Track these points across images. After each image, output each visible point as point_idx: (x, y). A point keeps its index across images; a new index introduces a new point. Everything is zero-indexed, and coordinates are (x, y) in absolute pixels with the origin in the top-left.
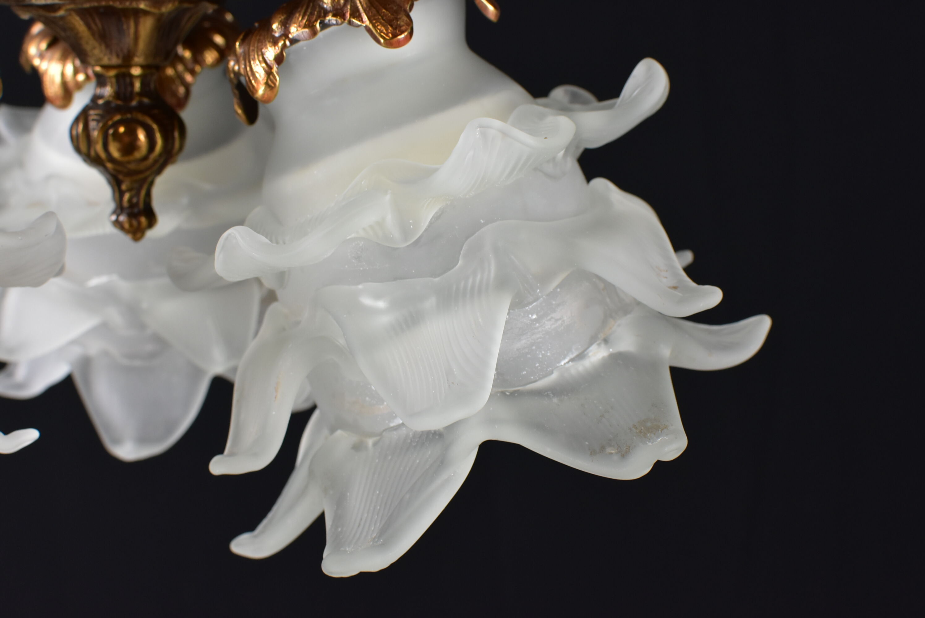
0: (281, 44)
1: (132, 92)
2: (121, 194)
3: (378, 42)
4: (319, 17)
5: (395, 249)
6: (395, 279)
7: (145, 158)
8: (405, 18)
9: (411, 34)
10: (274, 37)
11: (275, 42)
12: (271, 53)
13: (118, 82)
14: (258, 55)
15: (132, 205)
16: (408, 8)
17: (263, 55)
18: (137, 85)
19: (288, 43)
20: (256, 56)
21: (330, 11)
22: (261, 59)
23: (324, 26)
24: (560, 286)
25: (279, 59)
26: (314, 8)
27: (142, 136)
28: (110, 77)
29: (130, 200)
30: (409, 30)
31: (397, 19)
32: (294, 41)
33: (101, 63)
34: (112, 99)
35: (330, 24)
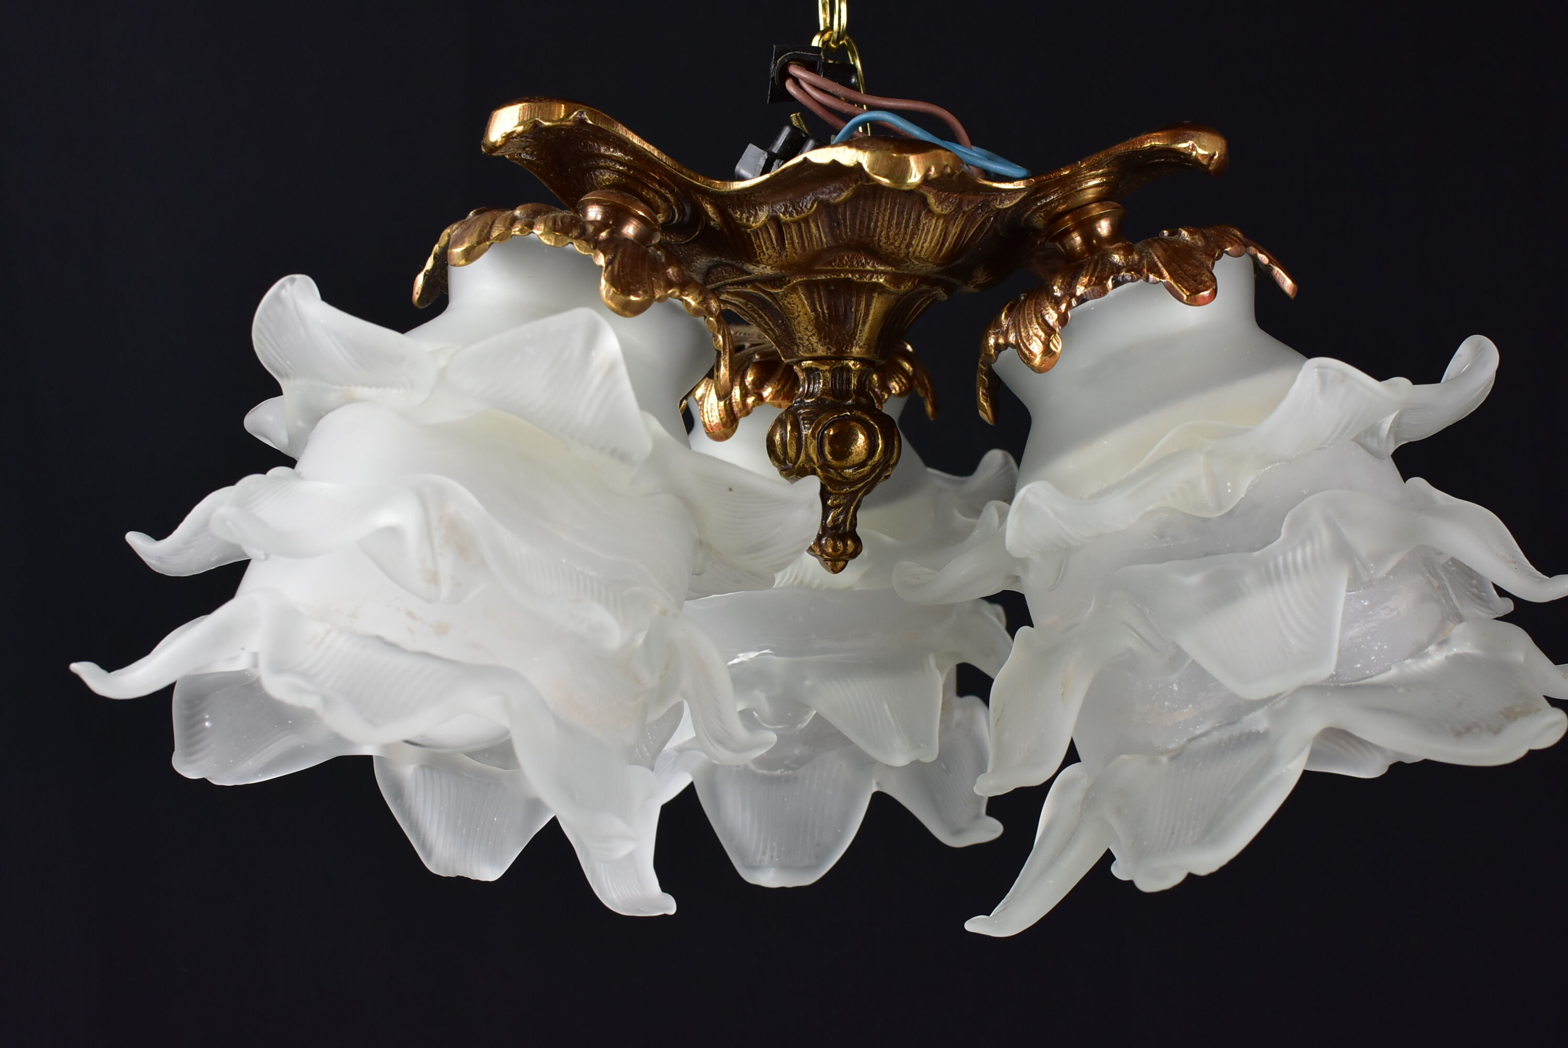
0: (1063, 307)
1: (848, 391)
2: (829, 510)
3: (1180, 299)
4: (1112, 273)
5: (1205, 520)
6: (1207, 555)
7: (862, 464)
8: (1207, 273)
9: (1215, 292)
10: (1056, 298)
11: (1057, 302)
12: (1052, 317)
13: (833, 377)
14: (1037, 318)
15: (836, 527)
16: (1210, 266)
17: (1043, 316)
18: (854, 381)
19: (1074, 302)
20: (1034, 320)
21: (1124, 267)
22: (1040, 320)
23: (1116, 284)
24: (1394, 571)
25: (1063, 319)
26: (1104, 265)
27: (861, 440)
28: (824, 372)
29: (834, 520)
30: (1215, 287)
31: (1201, 275)
32: (1082, 300)
33: (815, 355)
34: (824, 397)
35: (1125, 281)
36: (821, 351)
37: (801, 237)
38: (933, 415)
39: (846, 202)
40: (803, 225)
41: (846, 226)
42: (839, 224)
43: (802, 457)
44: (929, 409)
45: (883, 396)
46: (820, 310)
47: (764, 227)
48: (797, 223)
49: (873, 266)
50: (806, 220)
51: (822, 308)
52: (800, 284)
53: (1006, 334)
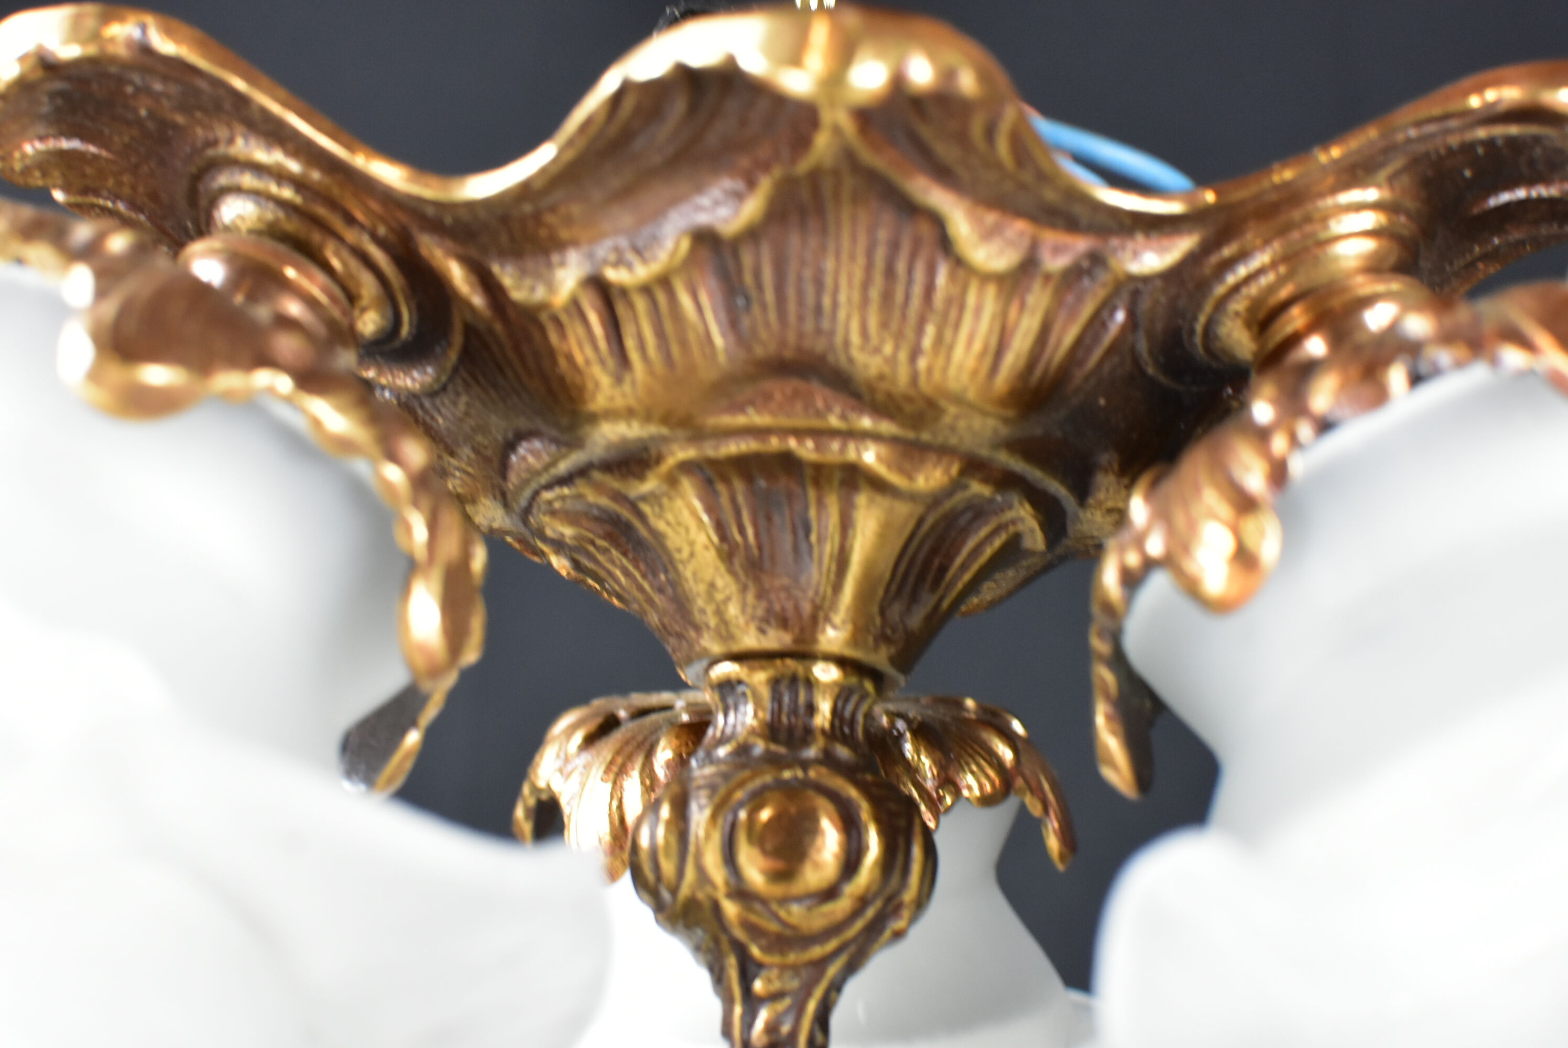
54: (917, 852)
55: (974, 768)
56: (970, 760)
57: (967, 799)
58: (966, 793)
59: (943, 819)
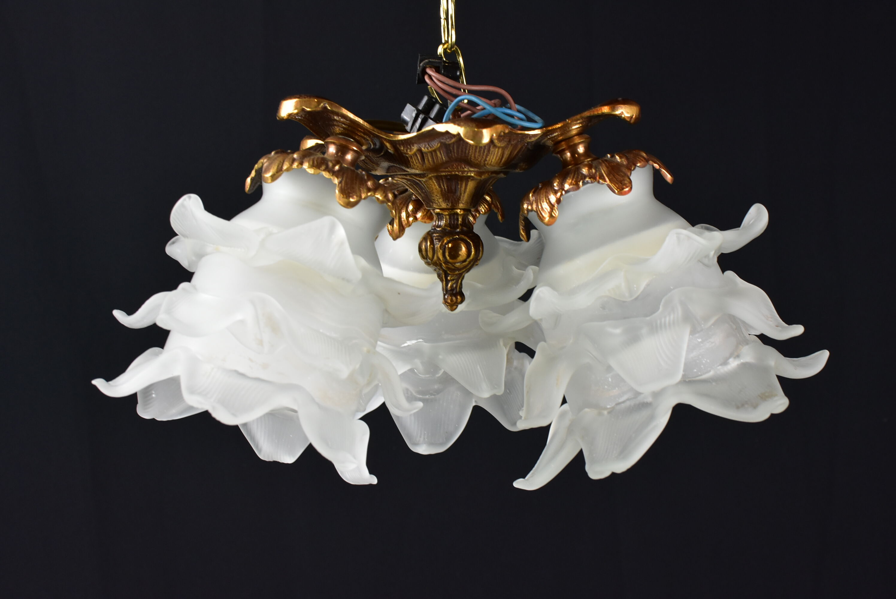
0: (559, 194)
1: (457, 224)
2: (447, 282)
3: (614, 192)
4: (582, 179)
5: (624, 302)
6: (625, 318)
7: (465, 261)
8: (628, 180)
9: (631, 188)
10: (555, 190)
11: (556, 192)
12: (553, 198)
13: (450, 218)
14: (546, 200)
15: (452, 289)
16: (629, 175)
17: (549, 199)
18: (460, 220)
19: (564, 192)
20: (545, 200)
21: (587, 176)
22: (548, 201)
23: (584, 184)
24: (714, 324)
25: (559, 201)
26: (578, 174)
27: (464, 249)
28: (445, 215)
29: (452, 286)
30: (631, 186)
31: (624, 180)
32: (567, 192)
33: (441, 207)
34: (446, 228)
35: (588, 183)
36: (444, 205)
37: (433, 158)
38: (502, 220)
39: (454, 143)
40: (433, 153)
41: (454, 152)
42: (451, 151)
43: (435, 258)
44: (500, 217)
45: (476, 215)
46: (443, 187)
47: (415, 154)
48: (431, 152)
49: (468, 169)
50: (435, 151)
51: (444, 186)
52: (433, 176)
53: (532, 205)
54: (481, 249)
55: (483, 206)
56: (482, 205)
57: (482, 214)
58: (481, 213)
59: (477, 220)
